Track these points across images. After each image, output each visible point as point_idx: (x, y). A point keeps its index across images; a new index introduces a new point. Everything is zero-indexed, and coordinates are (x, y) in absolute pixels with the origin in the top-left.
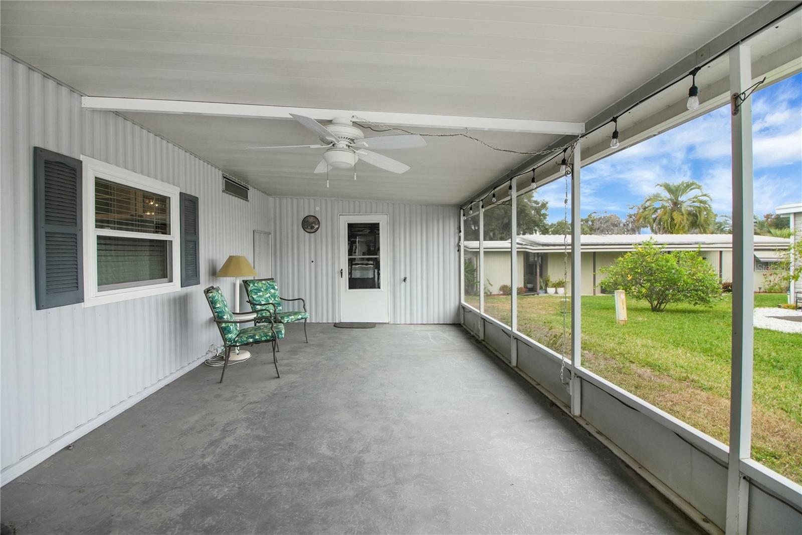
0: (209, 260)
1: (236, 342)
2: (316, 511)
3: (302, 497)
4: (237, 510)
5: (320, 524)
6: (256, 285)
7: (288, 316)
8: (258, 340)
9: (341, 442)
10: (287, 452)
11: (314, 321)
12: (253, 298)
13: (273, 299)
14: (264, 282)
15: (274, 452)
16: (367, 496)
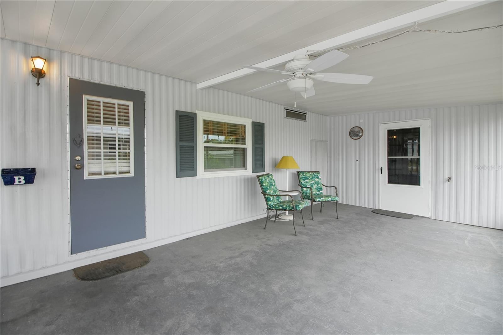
0: (273, 159)
1: (273, 207)
2: (236, 318)
3: (238, 306)
4: (207, 294)
5: (231, 325)
6: (305, 175)
7: (320, 198)
8: (285, 209)
9: (291, 288)
10: (256, 278)
11: (357, 205)
12: (302, 183)
13: (316, 185)
14: (311, 173)
15: (250, 275)
16: (270, 328)
